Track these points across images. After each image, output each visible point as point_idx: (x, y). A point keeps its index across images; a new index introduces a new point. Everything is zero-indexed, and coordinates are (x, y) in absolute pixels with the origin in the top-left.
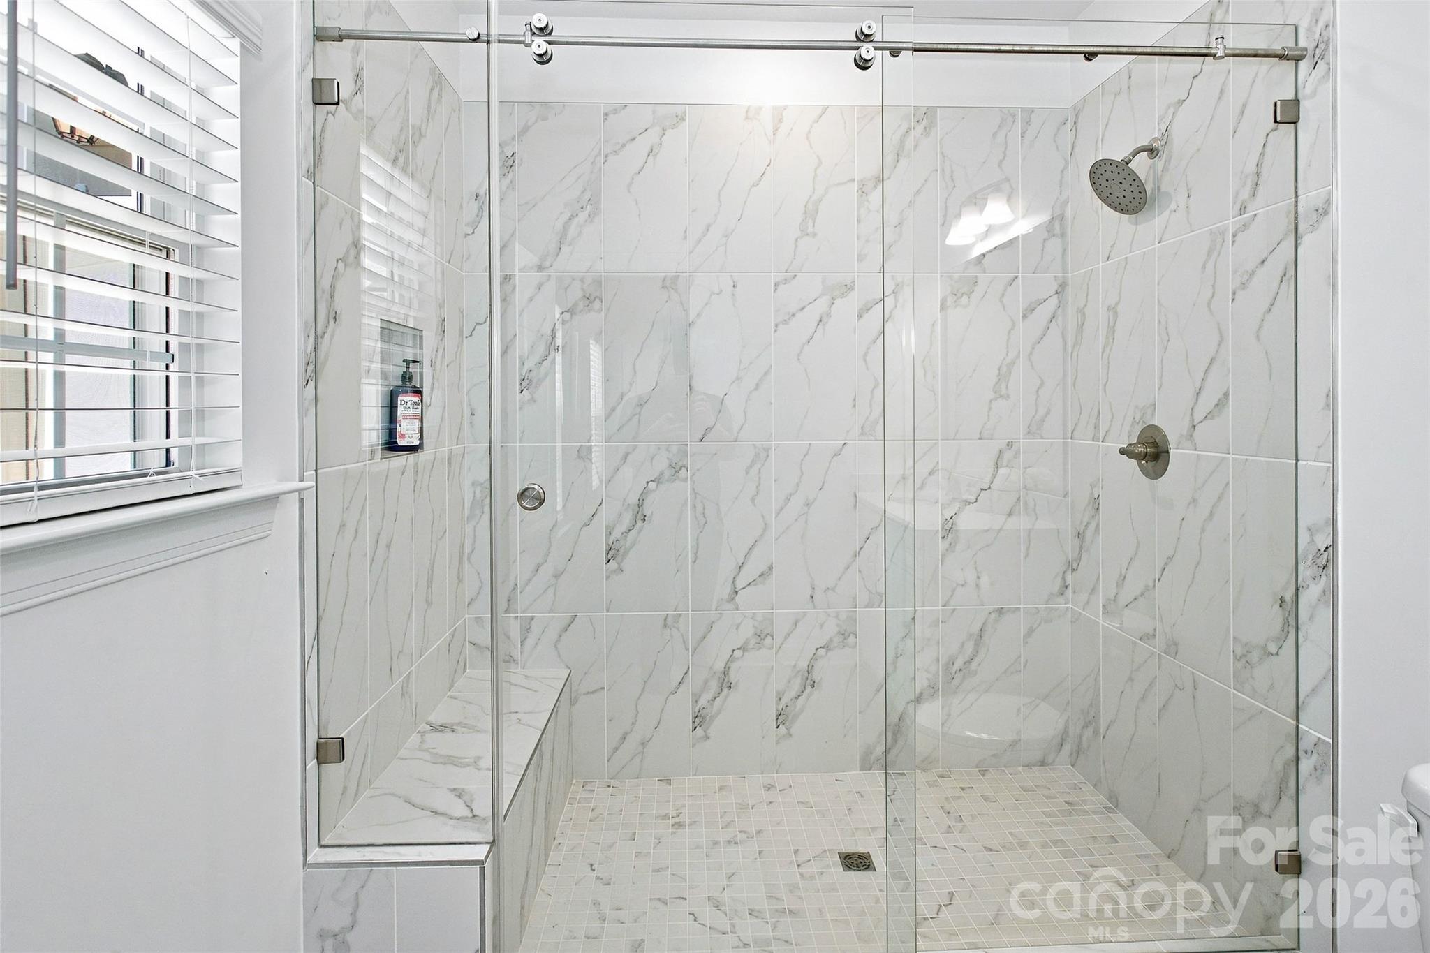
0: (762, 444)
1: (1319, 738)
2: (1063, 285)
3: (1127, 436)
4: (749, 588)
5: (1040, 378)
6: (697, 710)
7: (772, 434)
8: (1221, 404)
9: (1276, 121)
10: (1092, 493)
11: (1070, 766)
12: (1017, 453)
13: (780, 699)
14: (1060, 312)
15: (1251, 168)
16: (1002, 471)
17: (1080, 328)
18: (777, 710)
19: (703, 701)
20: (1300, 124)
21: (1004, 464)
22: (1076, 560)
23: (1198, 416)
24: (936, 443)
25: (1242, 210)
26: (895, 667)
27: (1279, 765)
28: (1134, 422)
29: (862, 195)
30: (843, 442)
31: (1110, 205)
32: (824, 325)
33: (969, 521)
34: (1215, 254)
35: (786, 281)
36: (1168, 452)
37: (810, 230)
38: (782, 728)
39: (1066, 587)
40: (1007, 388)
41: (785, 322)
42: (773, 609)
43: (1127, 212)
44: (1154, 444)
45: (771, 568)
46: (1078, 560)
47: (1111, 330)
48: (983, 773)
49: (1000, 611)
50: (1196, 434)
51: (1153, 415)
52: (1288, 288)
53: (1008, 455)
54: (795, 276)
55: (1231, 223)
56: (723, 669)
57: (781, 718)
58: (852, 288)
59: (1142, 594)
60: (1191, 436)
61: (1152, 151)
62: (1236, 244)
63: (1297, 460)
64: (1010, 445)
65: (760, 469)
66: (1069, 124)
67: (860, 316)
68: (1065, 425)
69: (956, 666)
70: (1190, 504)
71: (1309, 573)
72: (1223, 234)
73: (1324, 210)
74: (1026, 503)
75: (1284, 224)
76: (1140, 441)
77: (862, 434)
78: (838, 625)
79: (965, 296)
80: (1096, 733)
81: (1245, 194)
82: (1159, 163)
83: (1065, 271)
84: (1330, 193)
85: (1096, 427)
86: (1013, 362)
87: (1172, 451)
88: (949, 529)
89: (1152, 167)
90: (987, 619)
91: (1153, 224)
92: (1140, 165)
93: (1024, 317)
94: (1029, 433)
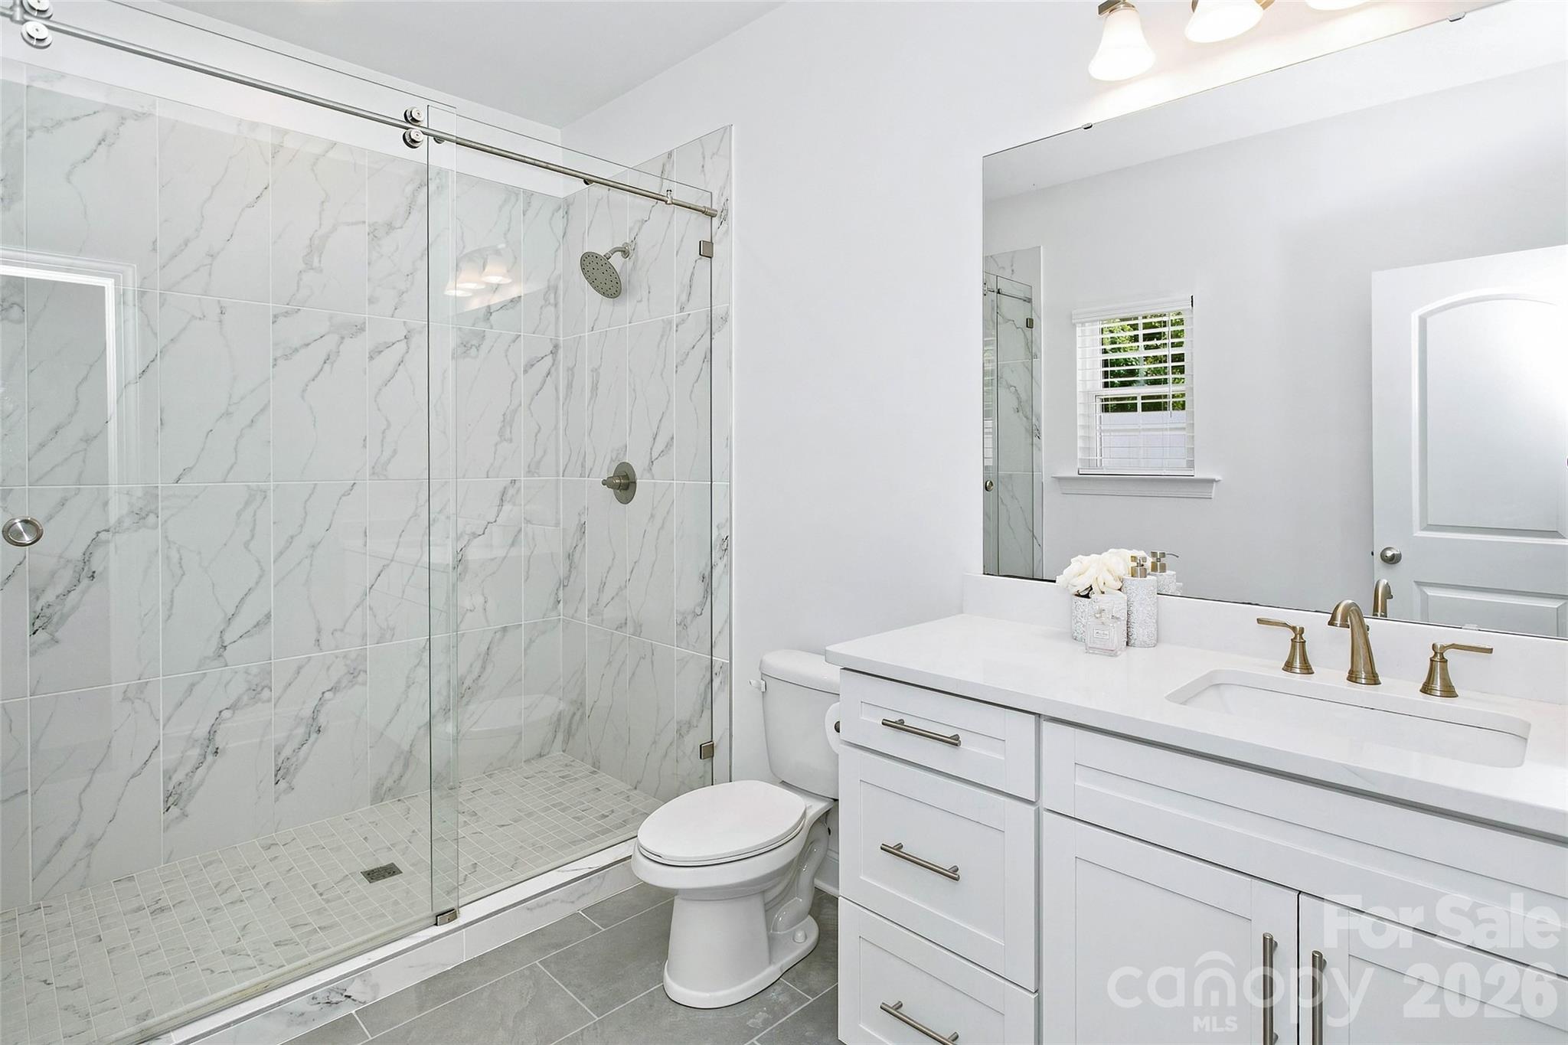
0: (258, 485)
1: (723, 663)
2: (556, 347)
3: (606, 471)
4: (241, 641)
5: (538, 425)
6: (170, 788)
7: (270, 474)
8: (669, 445)
9: (700, 254)
10: (580, 520)
11: (562, 753)
12: (519, 490)
13: (279, 754)
14: (553, 370)
15: (687, 281)
16: (507, 507)
17: (569, 386)
18: (276, 765)
19: (179, 776)
20: (713, 258)
21: (508, 499)
22: (566, 578)
23: (655, 455)
24: (446, 482)
25: (682, 309)
26: (407, 697)
27: (702, 688)
28: (612, 460)
29: (373, 240)
30: (353, 482)
31: (595, 288)
32: (332, 363)
33: (475, 553)
34: (665, 337)
35: (287, 314)
36: (635, 483)
37: (316, 263)
38: (282, 784)
39: (559, 602)
40: (511, 432)
41: (286, 357)
42: (271, 660)
43: (608, 296)
44: (626, 477)
45: (268, 616)
46: (568, 577)
47: (595, 388)
48: (490, 776)
49: (505, 629)
50: (653, 468)
51: (625, 454)
52: (707, 365)
53: (511, 491)
54: (299, 310)
55: (675, 316)
56: (206, 733)
57: (282, 773)
58: (363, 329)
59: (617, 594)
60: (651, 469)
61: (625, 253)
62: (679, 332)
63: (711, 482)
64: (514, 482)
65: (255, 512)
66: (561, 212)
67: (371, 358)
68: (557, 465)
69: (466, 685)
70: (650, 519)
71: (718, 556)
72: (671, 323)
73: (725, 319)
74: (526, 534)
75: (705, 326)
76: (616, 475)
77: (374, 473)
78: (346, 665)
79: (474, 348)
80: (584, 713)
81: (684, 297)
82: (629, 264)
83: (557, 336)
84: (728, 308)
85: (583, 466)
86: (515, 411)
87: (638, 481)
88: (460, 561)
89: (624, 264)
90: (493, 638)
91: (625, 308)
92: (617, 261)
93: (525, 371)
94: (530, 472)
